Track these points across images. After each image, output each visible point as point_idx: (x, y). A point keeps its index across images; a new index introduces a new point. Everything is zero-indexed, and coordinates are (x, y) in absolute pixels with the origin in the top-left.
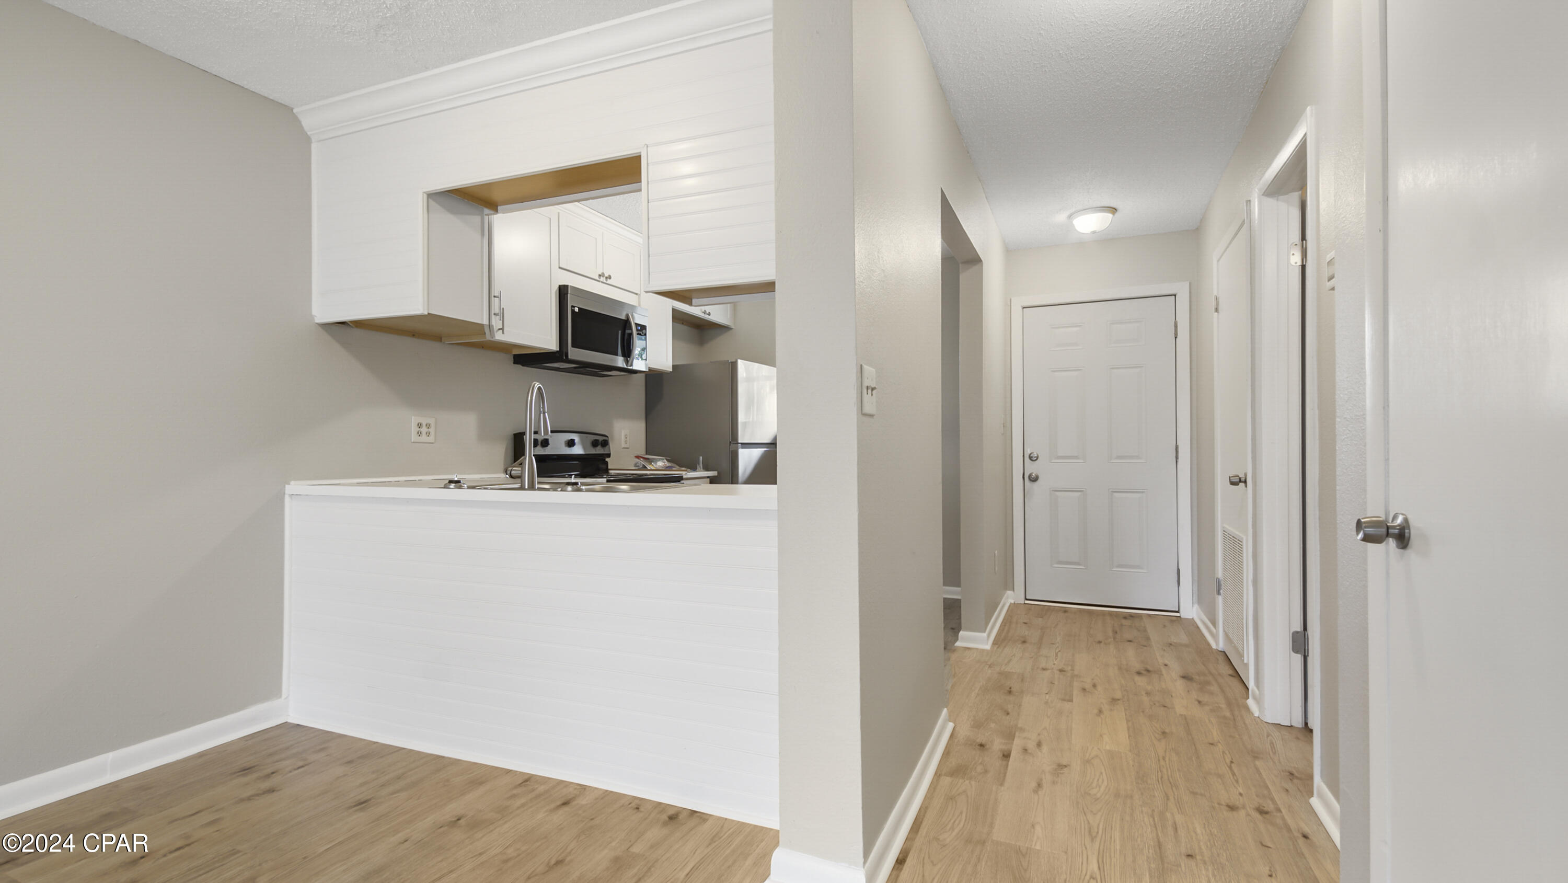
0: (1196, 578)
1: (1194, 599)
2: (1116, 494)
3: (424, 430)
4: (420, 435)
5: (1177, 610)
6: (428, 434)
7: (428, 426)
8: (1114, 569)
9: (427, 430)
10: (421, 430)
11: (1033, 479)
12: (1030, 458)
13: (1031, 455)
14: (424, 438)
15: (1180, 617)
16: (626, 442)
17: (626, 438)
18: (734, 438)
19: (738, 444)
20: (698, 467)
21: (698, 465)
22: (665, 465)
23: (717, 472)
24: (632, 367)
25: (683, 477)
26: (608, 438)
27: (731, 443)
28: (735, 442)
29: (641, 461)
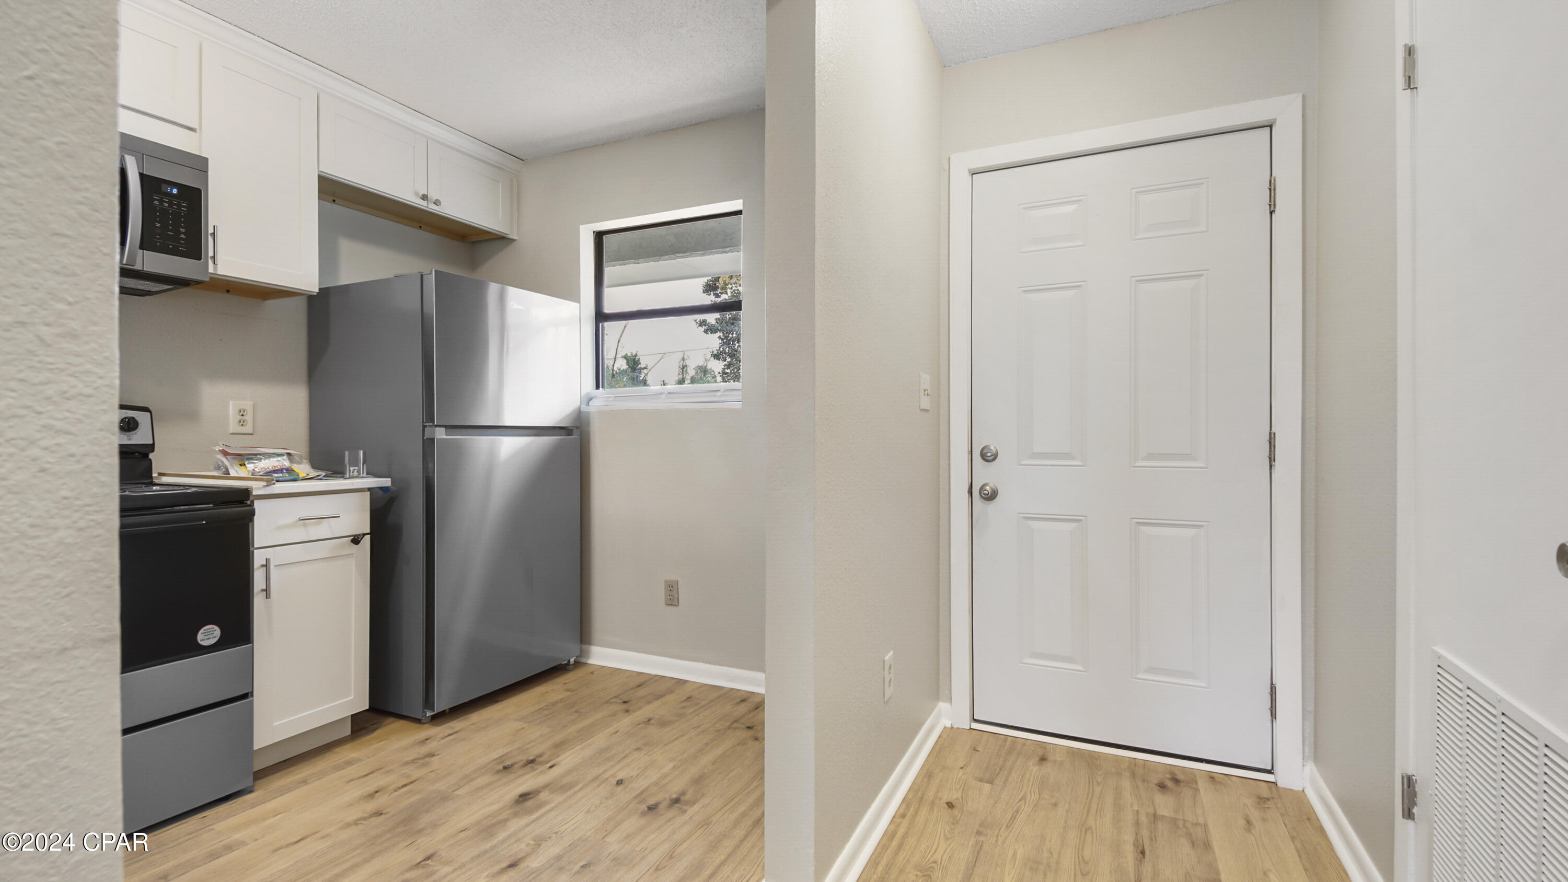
0: (1311, 708)
1: (1306, 750)
2: (1144, 528)
5: (1269, 768)
8: (1139, 676)
11: (990, 496)
12: (983, 456)
13: (985, 451)
15: (1275, 783)
16: (242, 423)
17: (242, 415)
18: (429, 416)
19: (437, 428)
20: (350, 471)
21: (349, 467)
22: (275, 466)
23: (390, 479)
24: (136, 265)
25: (254, 493)
26: (149, 414)
27: (425, 424)
28: (431, 424)
29: (224, 460)
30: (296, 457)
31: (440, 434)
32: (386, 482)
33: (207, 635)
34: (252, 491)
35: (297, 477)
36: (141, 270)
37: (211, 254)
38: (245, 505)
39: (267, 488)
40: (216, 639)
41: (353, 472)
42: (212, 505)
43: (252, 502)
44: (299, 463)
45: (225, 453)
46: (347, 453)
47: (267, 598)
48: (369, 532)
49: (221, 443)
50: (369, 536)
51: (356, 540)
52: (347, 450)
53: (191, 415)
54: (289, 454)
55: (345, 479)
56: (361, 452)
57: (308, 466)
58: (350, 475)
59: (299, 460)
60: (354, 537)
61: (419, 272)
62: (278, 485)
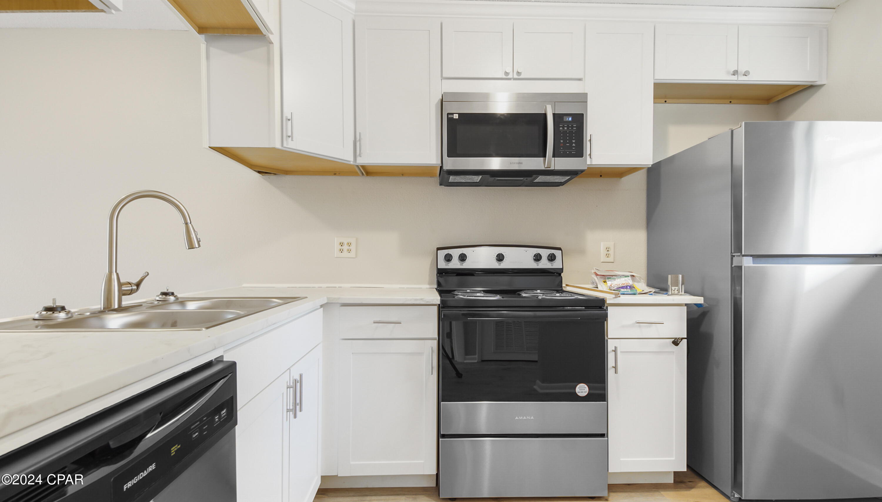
3: (345, 247)
4: (342, 252)
6: (349, 251)
7: (349, 244)
9: (348, 247)
10: (342, 247)
14: (345, 254)
16: (608, 256)
17: (608, 251)
18: (737, 247)
19: (744, 257)
20: (672, 289)
21: (671, 287)
22: (623, 284)
23: (703, 298)
24: (551, 167)
25: (608, 302)
26: (561, 251)
27: (733, 254)
28: (739, 254)
29: (596, 278)
30: (637, 278)
31: (747, 262)
32: (700, 300)
33: (581, 390)
34: (606, 300)
35: (636, 292)
36: (554, 170)
37: (588, 153)
38: (603, 309)
39: (616, 299)
40: (587, 393)
41: (674, 291)
42: (584, 308)
43: (607, 307)
44: (639, 282)
45: (597, 275)
46: (670, 276)
47: (615, 373)
48: (686, 337)
49: (594, 268)
50: (686, 340)
51: (676, 342)
52: (670, 274)
53: (581, 251)
54: (633, 276)
55: (668, 295)
56: (680, 276)
57: (644, 284)
58: (672, 293)
59: (639, 280)
60: (675, 339)
61: (730, 129)
62: (622, 297)
